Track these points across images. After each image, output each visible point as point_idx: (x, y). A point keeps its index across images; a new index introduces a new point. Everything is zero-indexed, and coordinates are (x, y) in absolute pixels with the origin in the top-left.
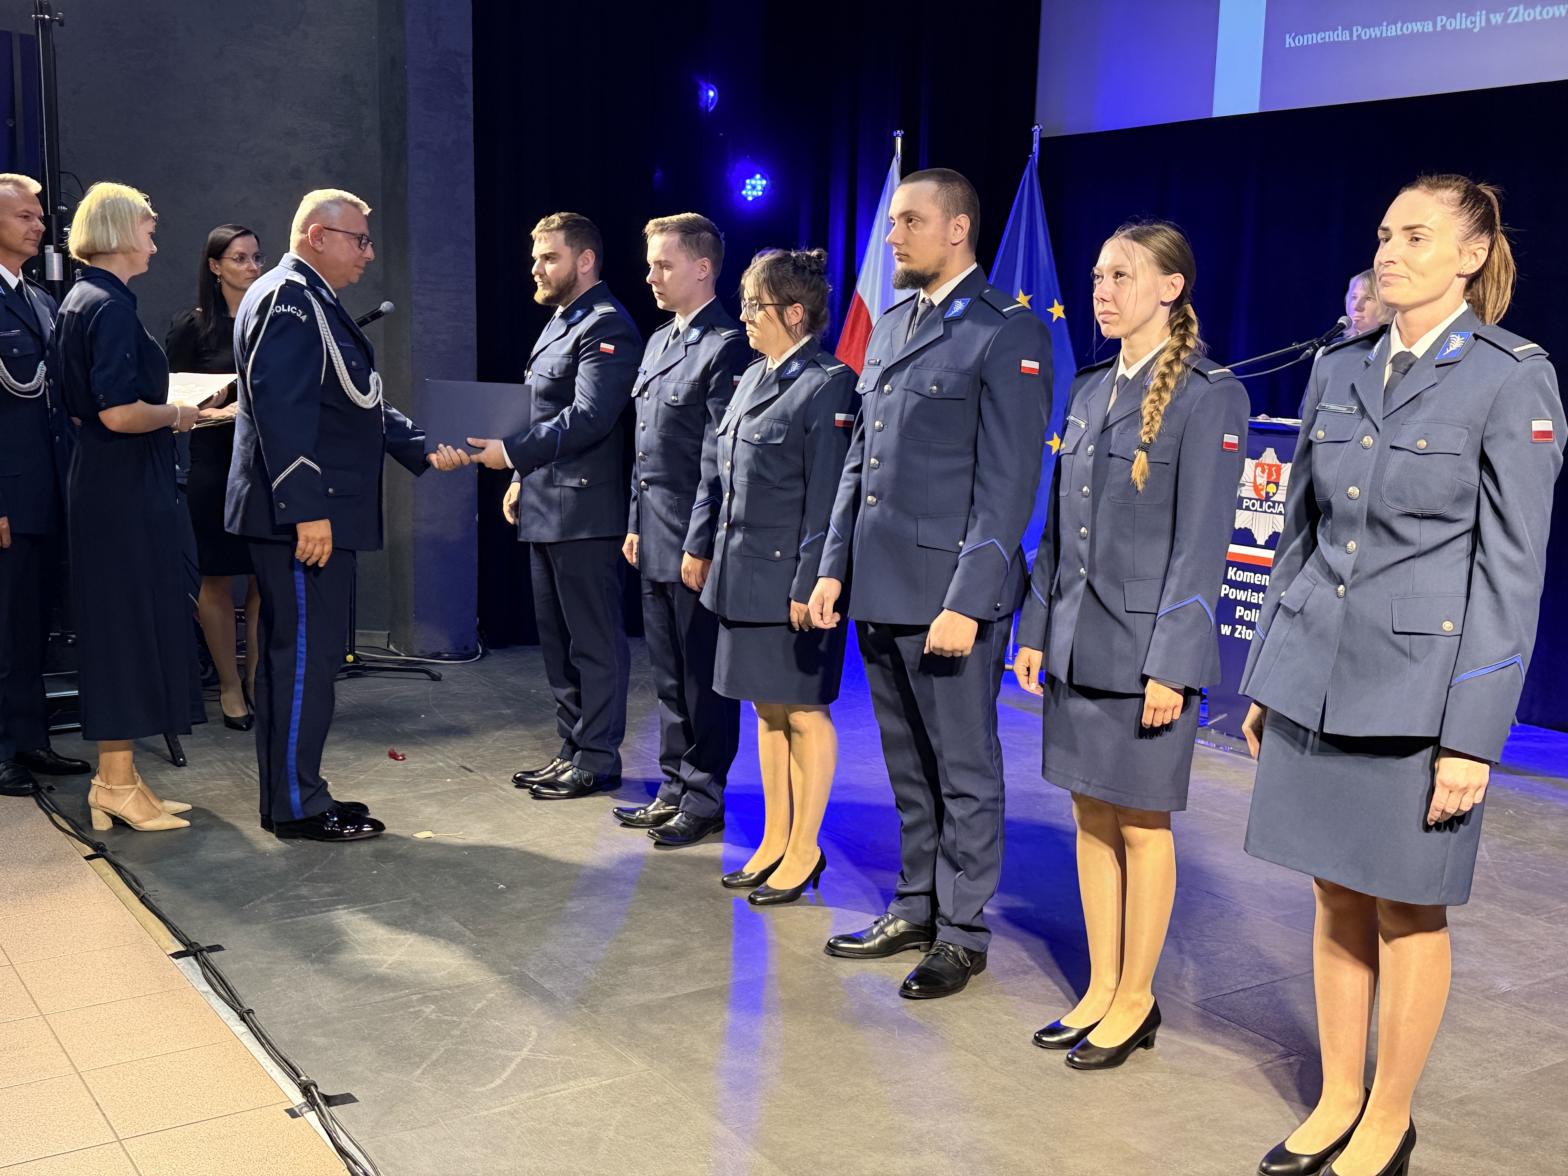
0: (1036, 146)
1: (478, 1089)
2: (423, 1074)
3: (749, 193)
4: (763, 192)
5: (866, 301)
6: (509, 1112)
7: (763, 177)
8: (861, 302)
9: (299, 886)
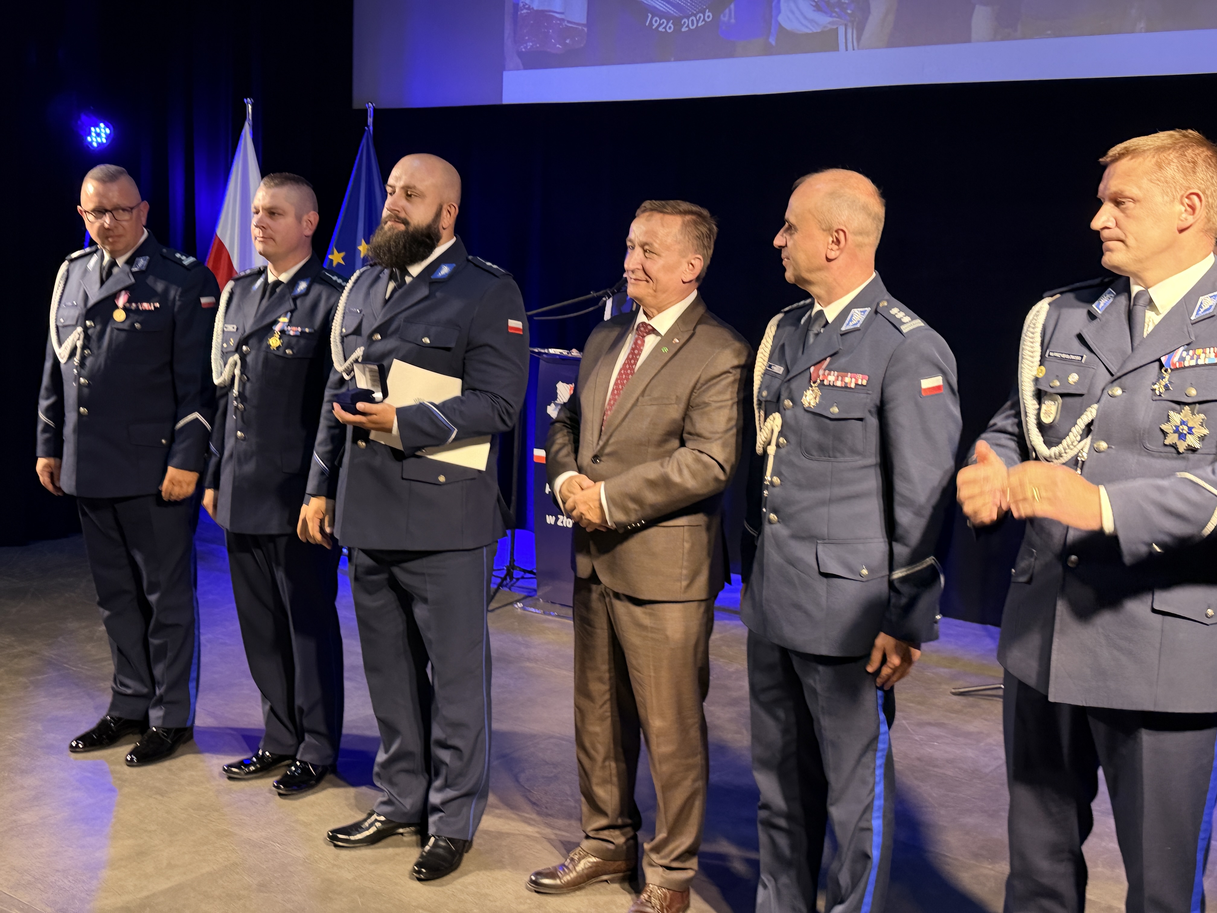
0: (370, 120)
3: (94, 139)
4: (107, 139)
5: (227, 245)
7: (107, 126)
8: (221, 245)
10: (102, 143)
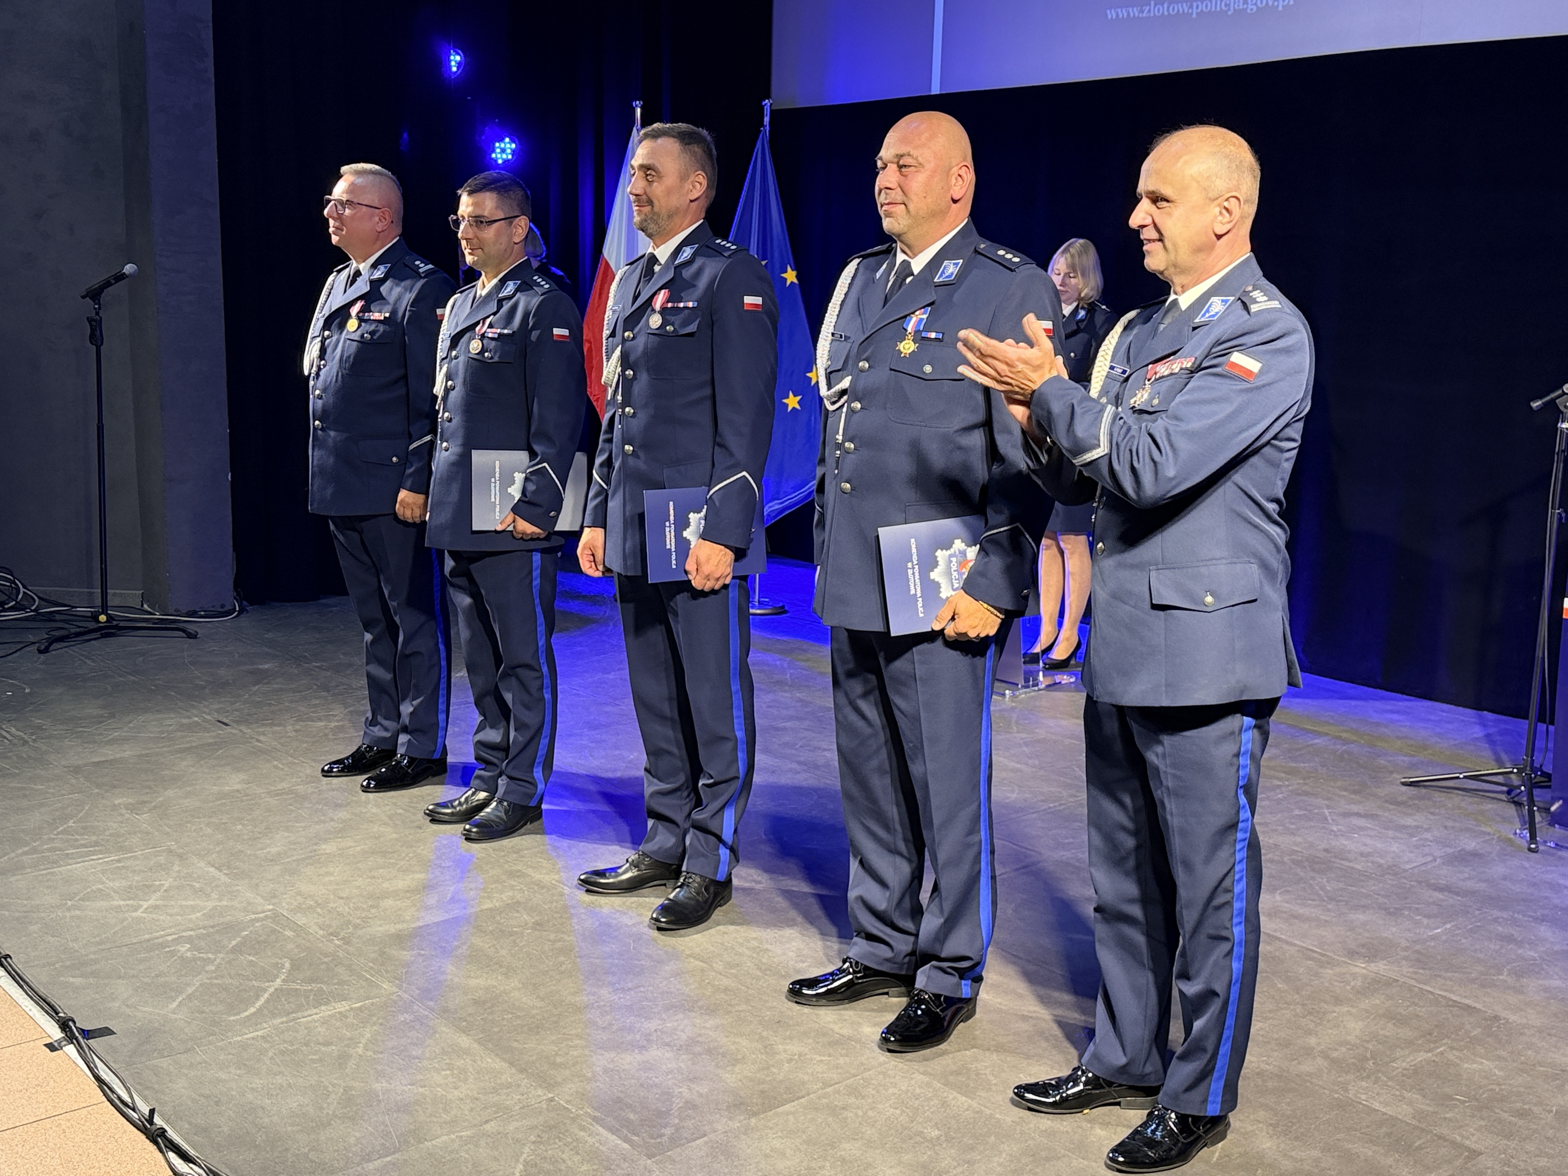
0: (767, 120)
1: (232, 1018)
2: (179, 1006)
3: (499, 156)
4: (513, 155)
6: (263, 1037)
7: (512, 141)
8: (607, 265)
9: (54, 839)
10: (508, 160)
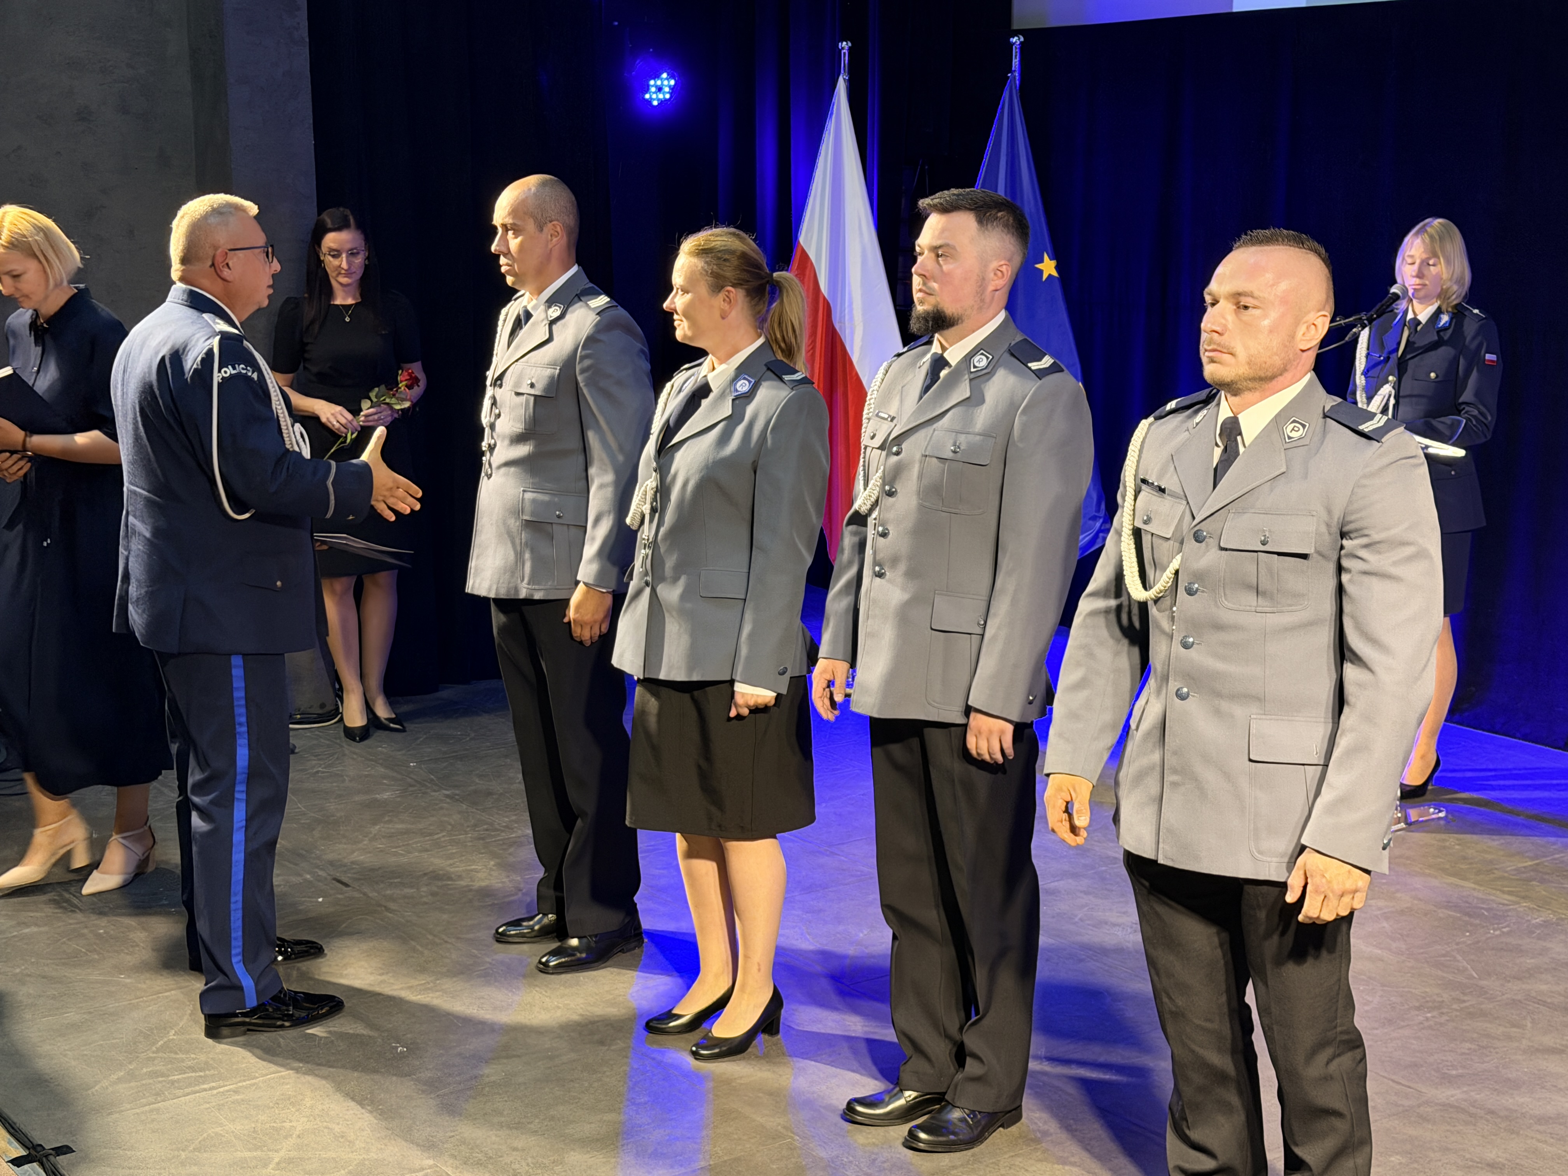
0: (1016, 62)
3: (654, 96)
4: (671, 94)
5: (812, 255)
7: (671, 76)
9: (154, 1059)
10: (666, 100)
